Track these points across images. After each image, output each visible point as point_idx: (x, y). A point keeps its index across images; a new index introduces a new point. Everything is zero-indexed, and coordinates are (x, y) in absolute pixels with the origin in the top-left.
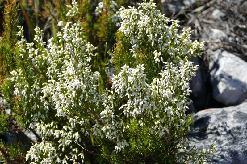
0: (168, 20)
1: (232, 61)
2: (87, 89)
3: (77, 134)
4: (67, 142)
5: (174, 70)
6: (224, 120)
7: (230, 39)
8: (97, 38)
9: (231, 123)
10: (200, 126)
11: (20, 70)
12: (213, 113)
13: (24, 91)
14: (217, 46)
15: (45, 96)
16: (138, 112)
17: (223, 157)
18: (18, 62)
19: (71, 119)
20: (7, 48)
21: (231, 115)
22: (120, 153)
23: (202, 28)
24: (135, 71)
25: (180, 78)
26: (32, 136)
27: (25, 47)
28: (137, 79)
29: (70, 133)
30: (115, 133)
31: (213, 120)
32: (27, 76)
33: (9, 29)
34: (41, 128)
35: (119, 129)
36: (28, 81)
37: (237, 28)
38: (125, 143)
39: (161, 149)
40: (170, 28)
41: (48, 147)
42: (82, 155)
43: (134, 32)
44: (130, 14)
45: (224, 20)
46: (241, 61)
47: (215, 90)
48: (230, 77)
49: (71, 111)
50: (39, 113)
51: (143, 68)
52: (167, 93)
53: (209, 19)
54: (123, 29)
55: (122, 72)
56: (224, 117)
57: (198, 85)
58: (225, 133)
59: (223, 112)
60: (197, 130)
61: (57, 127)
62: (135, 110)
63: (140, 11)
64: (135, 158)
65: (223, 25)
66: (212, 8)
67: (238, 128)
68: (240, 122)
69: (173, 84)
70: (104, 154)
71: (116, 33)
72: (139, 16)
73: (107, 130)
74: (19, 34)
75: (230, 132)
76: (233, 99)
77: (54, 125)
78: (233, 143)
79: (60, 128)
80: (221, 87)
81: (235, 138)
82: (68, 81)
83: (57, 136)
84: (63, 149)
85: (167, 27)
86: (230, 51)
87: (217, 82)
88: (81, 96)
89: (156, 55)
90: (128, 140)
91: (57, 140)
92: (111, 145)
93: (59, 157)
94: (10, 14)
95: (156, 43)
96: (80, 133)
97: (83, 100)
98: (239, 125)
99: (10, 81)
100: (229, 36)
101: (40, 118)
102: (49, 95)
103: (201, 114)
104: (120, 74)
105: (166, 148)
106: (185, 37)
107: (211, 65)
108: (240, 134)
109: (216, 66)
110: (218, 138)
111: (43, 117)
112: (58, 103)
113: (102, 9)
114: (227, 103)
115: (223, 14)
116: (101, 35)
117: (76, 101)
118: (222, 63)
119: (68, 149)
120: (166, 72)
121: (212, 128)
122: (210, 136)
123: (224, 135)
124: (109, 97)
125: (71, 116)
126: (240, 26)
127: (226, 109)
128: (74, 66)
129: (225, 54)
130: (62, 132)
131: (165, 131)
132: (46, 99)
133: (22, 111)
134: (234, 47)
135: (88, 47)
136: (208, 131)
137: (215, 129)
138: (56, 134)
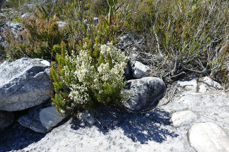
0: (117, 49)
1: (139, 64)
2: (89, 72)
3: (86, 88)
4: (83, 90)
5: (119, 65)
6: (136, 83)
7: (138, 57)
8: (94, 56)
9: (139, 84)
10: (128, 85)
11: (67, 66)
12: (132, 81)
13: (68, 74)
14: (134, 59)
15: (75, 75)
16: (106, 79)
17: (136, 95)
18: (66, 63)
19: (84, 83)
20: (62, 59)
21: (138, 82)
22: (101, 94)
23: (130, 54)
24: (106, 65)
25: (121, 68)
26: (72, 89)
27: (68, 58)
28: (106, 68)
29: (84, 87)
30: (99, 87)
31: (132, 83)
32: (69, 68)
33: (63, 53)
34: (74, 86)
35: (100, 86)
36: (70, 70)
37: (141, 53)
38: (102, 91)
39: (115, 92)
40: (118, 52)
41: (77, 92)
42: (88, 95)
43: (105, 53)
44: (104, 47)
45: (136, 51)
46: (142, 64)
47: (133, 74)
48: (138, 69)
49: (84, 80)
50: (73, 81)
51: (108, 64)
52: (116, 73)
53: (131, 51)
54: (102, 52)
55: (101, 65)
56: (136, 82)
57: (128, 72)
58: (136, 87)
59: (136, 81)
60: (127, 87)
61: (79, 85)
62: (106, 78)
63: (108, 46)
64: (106, 96)
65: (136, 52)
66: (133, 47)
67: (141, 86)
68: (141, 84)
69: (118, 70)
70: (96, 95)
71: (100, 54)
72: (107, 48)
73: (96, 86)
74: (66, 53)
75: (138, 87)
76: (139, 77)
77: (78, 85)
78: (139, 91)
79: (80, 86)
80: (135, 72)
81: (140, 89)
82: (82, 70)
83: (79, 89)
84: (82, 93)
85: (116, 51)
86: (138, 61)
87: (134, 71)
88: (87, 75)
89: (113, 61)
90: (104, 90)
91: (79, 90)
92: (97, 91)
93: (80, 96)
94: (63, 48)
95: (113, 57)
96: (87, 88)
97: (88, 76)
98: (141, 85)
99: (63, 70)
100: (138, 56)
101: (74, 83)
102: (77, 75)
103: (129, 81)
104: (100, 66)
105: (117, 92)
106: (122, 55)
107: (132, 65)
108: (141, 88)
109: (134, 66)
110: (134, 89)
111: (75, 82)
112: (79, 77)
113: (95, 46)
114: (137, 78)
115: (136, 49)
116: (95, 55)
117: (85, 77)
118: (136, 64)
119: (83, 93)
120: (116, 66)
121: (132, 86)
122: (131, 89)
123: (136, 88)
124: (97, 75)
125: (84, 82)
126: (142, 53)
127: (136, 80)
128: (84, 64)
129: (137, 61)
130: (81, 87)
131: (116, 86)
132: (76, 76)
133: (68, 80)
134: (140, 59)
135: (90, 58)
136: (131, 87)
137: (133, 86)
138: (79, 88)
